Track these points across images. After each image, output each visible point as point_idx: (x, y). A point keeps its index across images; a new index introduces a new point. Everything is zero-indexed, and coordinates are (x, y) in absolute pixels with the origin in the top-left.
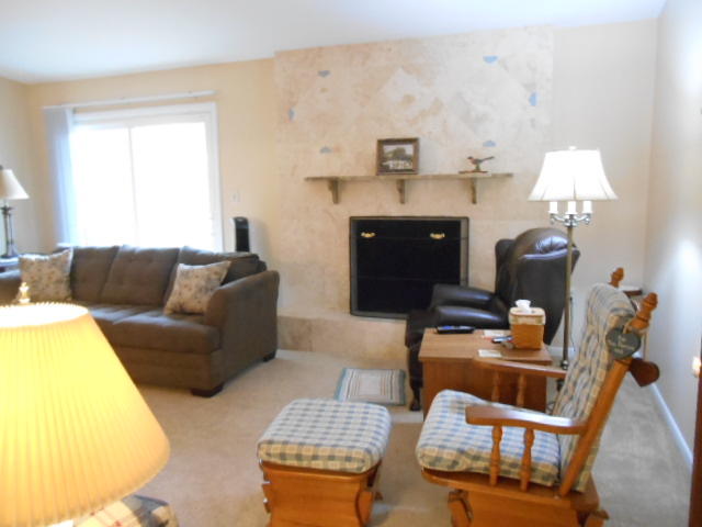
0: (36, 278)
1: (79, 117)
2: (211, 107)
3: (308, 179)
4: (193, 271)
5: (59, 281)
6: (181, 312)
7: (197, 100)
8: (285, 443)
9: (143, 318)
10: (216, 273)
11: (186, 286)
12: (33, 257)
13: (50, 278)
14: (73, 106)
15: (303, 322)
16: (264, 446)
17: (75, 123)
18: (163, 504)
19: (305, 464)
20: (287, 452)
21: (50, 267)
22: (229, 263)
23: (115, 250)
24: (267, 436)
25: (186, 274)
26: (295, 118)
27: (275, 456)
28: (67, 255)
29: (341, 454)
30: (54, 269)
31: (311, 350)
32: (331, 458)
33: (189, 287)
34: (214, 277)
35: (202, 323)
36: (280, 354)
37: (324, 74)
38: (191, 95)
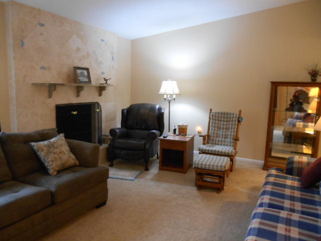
3: (34, 84)
26: (25, 46)
37: (42, 25)
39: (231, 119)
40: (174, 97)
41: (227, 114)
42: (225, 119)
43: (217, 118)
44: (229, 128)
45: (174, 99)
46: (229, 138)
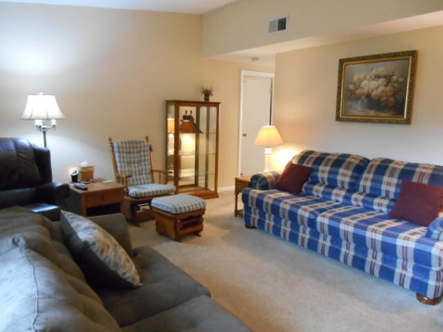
39: (142, 149)
40: (54, 122)
41: (136, 143)
42: (135, 150)
43: (124, 150)
44: (141, 161)
45: (54, 126)
46: (144, 174)
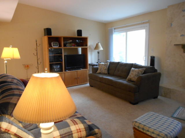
0: (101, 68)
1: (116, 30)
2: (148, 25)
3: (175, 45)
4: (135, 70)
5: (105, 69)
6: (130, 81)
7: (144, 23)
8: (140, 123)
9: (120, 81)
10: (141, 71)
11: (132, 74)
12: (103, 63)
13: (104, 68)
14: (114, 28)
15: (168, 89)
16: (134, 122)
17: (115, 32)
18: (98, 128)
19: (145, 132)
20: (140, 126)
21: (104, 66)
22: (145, 69)
23: (119, 63)
24: (136, 120)
25: (133, 70)
27: (137, 126)
28: (108, 63)
29: (156, 133)
30: (105, 66)
31: (170, 98)
32: (153, 133)
33: (133, 74)
34: (140, 72)
35: (134, 84)
36: (159, 97)
37: (184, 11)
38: (142, 22)
